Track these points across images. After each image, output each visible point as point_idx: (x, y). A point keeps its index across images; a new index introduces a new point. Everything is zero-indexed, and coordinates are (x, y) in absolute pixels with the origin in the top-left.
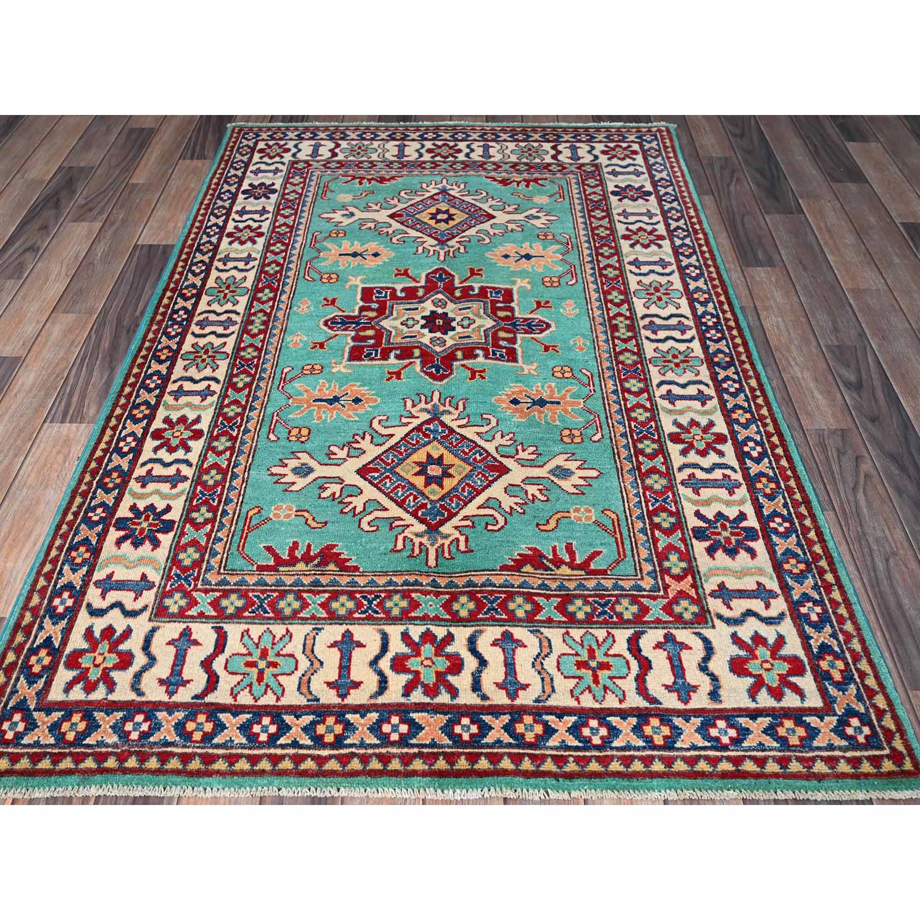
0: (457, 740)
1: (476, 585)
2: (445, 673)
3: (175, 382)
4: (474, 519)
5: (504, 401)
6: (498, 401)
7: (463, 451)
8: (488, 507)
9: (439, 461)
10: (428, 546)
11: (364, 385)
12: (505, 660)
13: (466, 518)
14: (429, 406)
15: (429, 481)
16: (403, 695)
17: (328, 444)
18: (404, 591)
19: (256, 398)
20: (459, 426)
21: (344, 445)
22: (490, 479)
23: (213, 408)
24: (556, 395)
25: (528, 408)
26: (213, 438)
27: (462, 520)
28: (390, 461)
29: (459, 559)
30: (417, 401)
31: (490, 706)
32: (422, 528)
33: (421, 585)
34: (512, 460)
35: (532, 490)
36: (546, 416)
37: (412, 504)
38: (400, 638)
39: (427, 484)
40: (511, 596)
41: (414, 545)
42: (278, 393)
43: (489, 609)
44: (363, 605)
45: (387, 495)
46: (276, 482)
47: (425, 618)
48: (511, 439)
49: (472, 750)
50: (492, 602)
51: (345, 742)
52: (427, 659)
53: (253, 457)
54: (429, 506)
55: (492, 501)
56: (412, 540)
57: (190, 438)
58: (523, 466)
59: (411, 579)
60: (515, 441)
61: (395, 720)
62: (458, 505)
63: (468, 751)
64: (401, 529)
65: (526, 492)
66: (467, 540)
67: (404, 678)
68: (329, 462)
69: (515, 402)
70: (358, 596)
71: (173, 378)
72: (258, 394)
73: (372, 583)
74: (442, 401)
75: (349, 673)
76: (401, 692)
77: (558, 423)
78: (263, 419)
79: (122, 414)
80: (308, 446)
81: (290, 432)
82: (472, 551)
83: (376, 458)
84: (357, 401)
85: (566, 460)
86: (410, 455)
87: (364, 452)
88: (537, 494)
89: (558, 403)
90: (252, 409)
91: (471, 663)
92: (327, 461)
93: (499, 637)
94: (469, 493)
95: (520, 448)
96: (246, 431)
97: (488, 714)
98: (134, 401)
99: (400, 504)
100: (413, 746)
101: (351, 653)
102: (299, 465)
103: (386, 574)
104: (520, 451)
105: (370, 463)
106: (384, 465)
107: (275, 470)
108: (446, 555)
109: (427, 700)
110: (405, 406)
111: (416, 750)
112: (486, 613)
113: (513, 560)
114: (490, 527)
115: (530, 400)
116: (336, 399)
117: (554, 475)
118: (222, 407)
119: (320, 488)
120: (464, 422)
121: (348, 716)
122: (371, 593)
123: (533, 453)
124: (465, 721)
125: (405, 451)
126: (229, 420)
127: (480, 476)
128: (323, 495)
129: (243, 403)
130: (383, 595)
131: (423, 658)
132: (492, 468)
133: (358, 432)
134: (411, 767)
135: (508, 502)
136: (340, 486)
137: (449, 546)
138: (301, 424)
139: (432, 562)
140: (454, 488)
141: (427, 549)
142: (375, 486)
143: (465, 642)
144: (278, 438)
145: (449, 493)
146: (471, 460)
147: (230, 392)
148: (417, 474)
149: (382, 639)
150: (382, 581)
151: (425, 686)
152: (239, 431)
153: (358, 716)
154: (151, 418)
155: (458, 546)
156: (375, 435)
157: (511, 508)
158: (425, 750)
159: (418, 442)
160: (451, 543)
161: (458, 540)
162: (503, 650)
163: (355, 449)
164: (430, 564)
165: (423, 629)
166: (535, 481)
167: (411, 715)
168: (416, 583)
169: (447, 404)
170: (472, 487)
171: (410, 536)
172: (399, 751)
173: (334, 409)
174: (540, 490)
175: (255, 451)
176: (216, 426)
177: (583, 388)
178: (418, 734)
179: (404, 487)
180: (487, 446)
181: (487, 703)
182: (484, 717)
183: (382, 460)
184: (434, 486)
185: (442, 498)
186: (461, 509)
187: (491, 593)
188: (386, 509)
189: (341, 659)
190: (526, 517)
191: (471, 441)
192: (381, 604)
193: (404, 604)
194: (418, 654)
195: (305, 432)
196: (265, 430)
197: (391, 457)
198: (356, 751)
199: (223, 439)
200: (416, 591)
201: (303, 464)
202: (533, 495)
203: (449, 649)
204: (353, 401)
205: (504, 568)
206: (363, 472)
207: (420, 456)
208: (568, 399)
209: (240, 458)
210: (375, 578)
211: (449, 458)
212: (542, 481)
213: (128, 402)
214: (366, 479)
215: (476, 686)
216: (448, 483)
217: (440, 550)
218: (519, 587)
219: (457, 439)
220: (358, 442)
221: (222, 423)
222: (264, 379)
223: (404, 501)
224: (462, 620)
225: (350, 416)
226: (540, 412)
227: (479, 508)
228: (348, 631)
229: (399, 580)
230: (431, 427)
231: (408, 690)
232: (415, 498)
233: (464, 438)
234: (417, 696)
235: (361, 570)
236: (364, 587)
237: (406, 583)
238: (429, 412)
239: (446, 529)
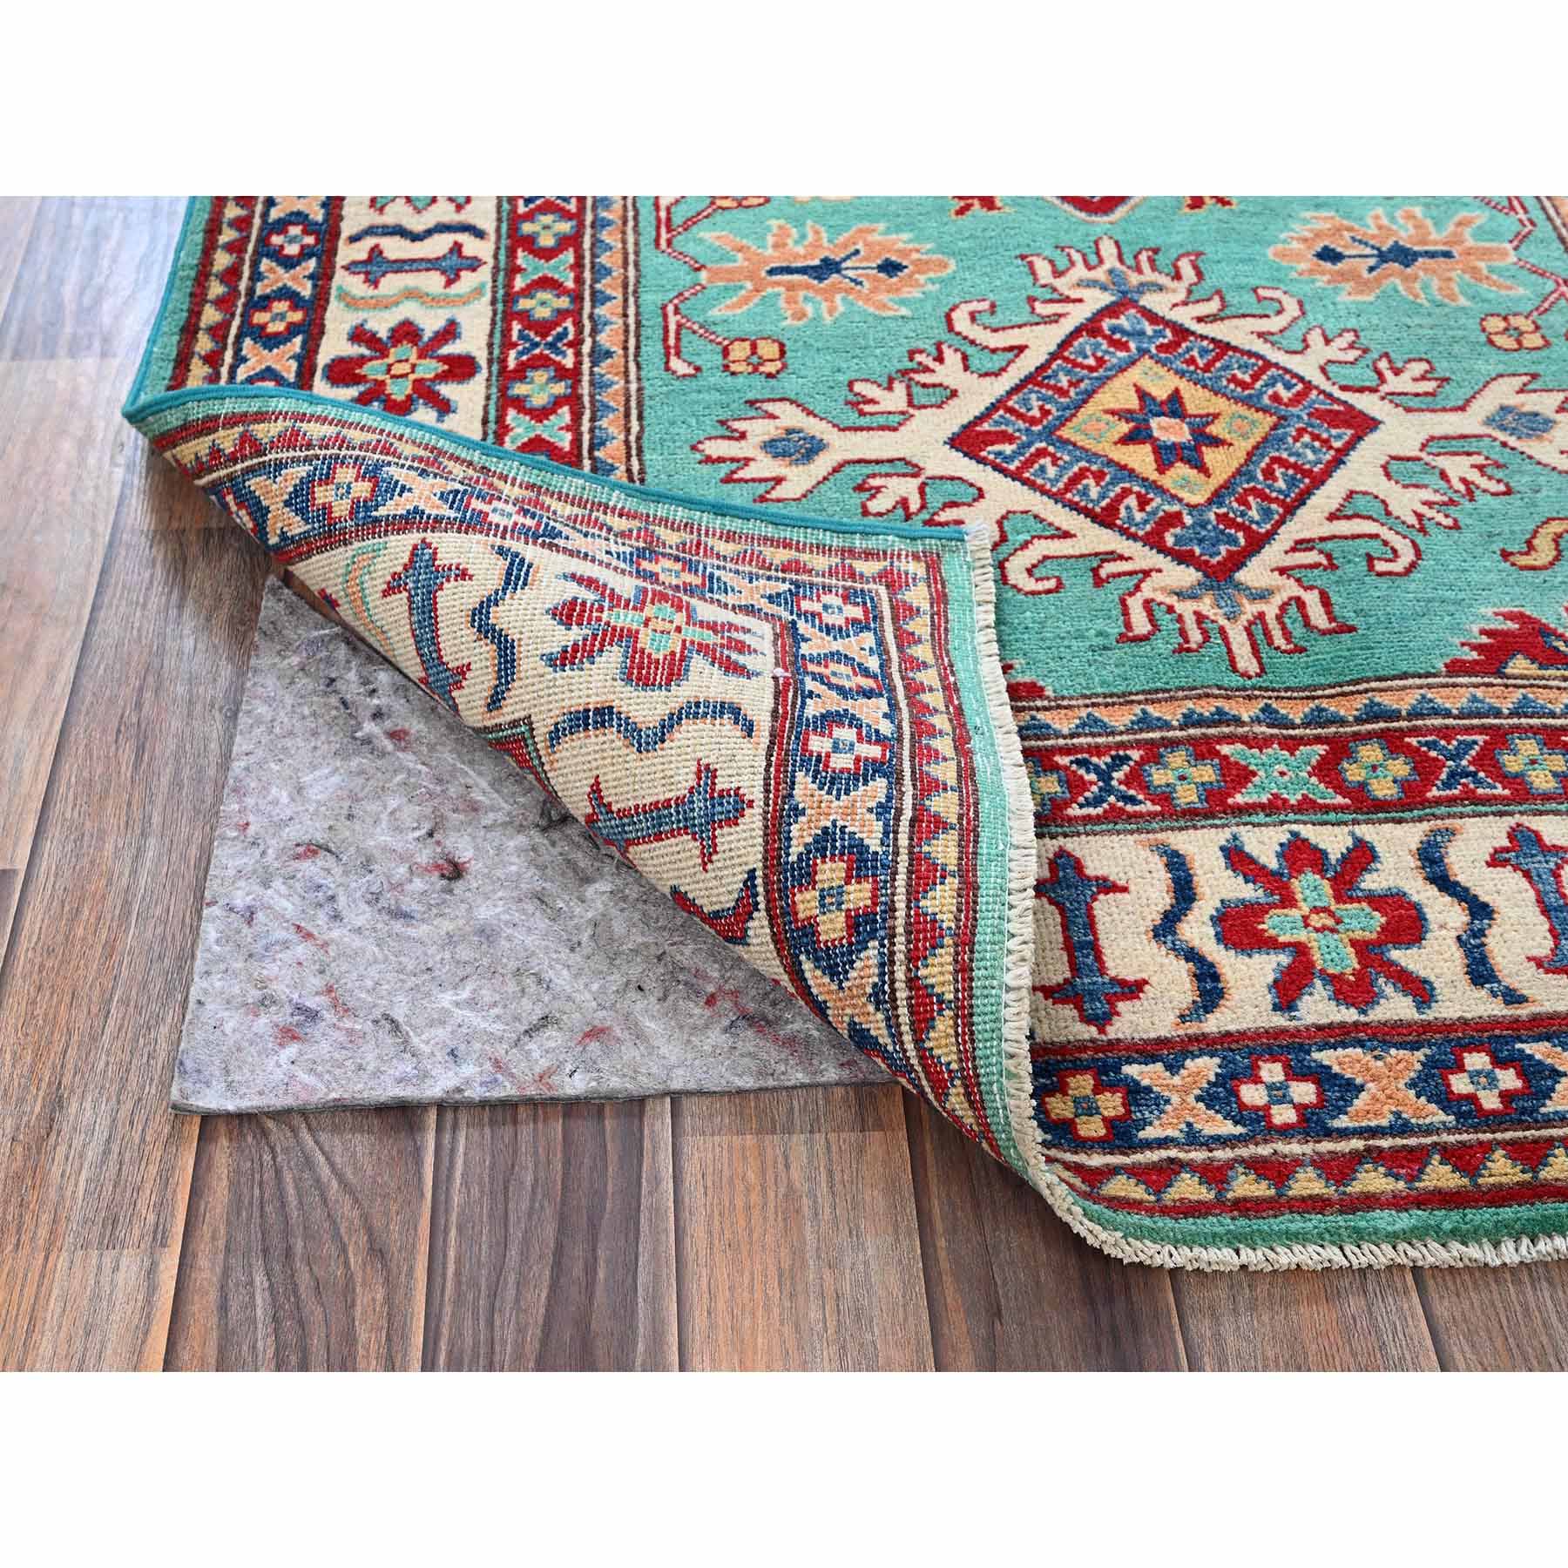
0: (1466, 1110)
1: (1394, 715)
2: (1379, 943)
3: (354, 239)
4: (1329, 546)
5: (1299, 257)
6: (1283, 255)
7: (1233, 379)
8: (1357, 516)
9: (1174, 406)
10: (1223, 622)
11: (898, 230)
12: (1540, 901)
13: (1301, 545)
14: (1100, 274)
15: (1166, 456)
16: (1276, 1008)
17: (843, 378)
18: (1191, 741)
19: (599, 272)
20: (1200, 320)
21: (891, 380)
22: (1338, 444)
23: (488, 296)
24: (1434, 236)
25: (1371, 269)
26: (506, 377)
27: (1294, 550)
28: (1036, 413)
29: (1323, 649)
30: (1062, 263)
31: (1536, 1020)
32: (1188, 576)
33: (1238, 721)
34: (1375, 397)
35: (1458, 468)
36: (1425, 287)
37: (1139, 516)
38: (1222, 862)
39: (1162, 467)
40: (1500, 738)
41: (1180, 619)
42: (662, 259)
43: (1452, 775)
44: (1083, 786)
45: (1057, 497)
46: (728, 480)
47: (1275, 807)
48: (1351, 346)
49: (1520, 1134)
50: (1456, 756)
51: (1142, 1134)
52: (1316, 910)
53: (640, 417)
54: (1188, 520)
55: (1358, 499)
56: (1170, 609)
57: (443, 377)
58: (1408, 410)
59: (1206, 709)
60: (1366, 351)
61: (1272, 1072)
62: (1267, 513)
63: (1509, 1135)
64: (1131, 583)
65: (1443, 475)
66: (1326, 601)
67: (1266, 966)
68: (863, 421)
69: (1330, 255)
70: (1064, 760)
71: (347, 229)
72: (604, 259)
73: (1091, 725)
74: (1130, 261)
75: (1098, 957)
76: (1269, 999)
77: (1463, 301)
78: (638, 324)
79: (226, 325)
80: (789, 385)
81: (726, 352)
82: (1352, 629)
83: (993, 408)
84: (890, 268)
85: (1521, 391)
86: (1089, 395)
87: (954, 394)
88: (1474, 476)
89: (1447, 255)
90: (598, 298)
91: (1445, 915)
92: (852, 418)
93: (1506, 843)
94: (1291, 482)
95: (1383, 365)
96: (599, 355)
97: (1538, 1039)
98: (251, 291)
99: (1106, 518)
100: (1344, 1134)
101: (1090, 909)
102: (780, 433)
103: (1125, 699)
104: (1388, 375)
105: (980, 419)
106: (1021, 424)
107: (715, 448)
108: (1279, 640)
109: (1350, 1015)
110: (1033, 273)
111: (1357, 1144)
112: (1447, 785)
113: (1474, 647)
114: (1381, 566)
115: (1368, 251)
116: (829, 267)
117: (1503, 428)
118: (510, 298)
119: (860, 488)
120: (1213, 307)
121: (1132, 1070)
122: (1098, 750)
123: (1423, 378)
124: (1477, 1061)
125: (1071, 384)
126: (543, 328)
127: (1306, 438)
128: (874, 506)
129: (570, 284)
130: (1136, 755)
131: (1306, 909)
132: (1333, 419)
133: (921, 345)
134: (1355, 1188)
135: (1405, 503)
136: (916, 482)
137: (1279, 618)
138: (749, 329)
139: (1246, 662)
140: (1238, 472)
141: (1222, 631)
142: (1016, 476)
143: (1413, 863)
144: (698, 369)
145: (1227, 486)
146: (1266, 400)
147: (522, 258)
148: (1126, 440)
149: (1170, 866)
150: (1120, 718)
151: (1334, 980)
152: (578, 354)
153: (1159, 1066)
154: (313, 331)
155: (1306, 618)
156: (970, 350)
157: (1420, 516)
158: (1385, 1143)
159: (1101, 361)
160: (1283, 608)
161: (1301, 604)
162: (1527, 874)
163: (924, 386)
164: (1241, 665)
165: (1281, 835)
166: (1456, 445)
167: (1316, 1055)
168: (1221, 718)
169: (1145, 266)
170: (1295, 466)
171: (1160, 597)
172: (1308, 1149)
173: (835, 289)
174: (1481, 468)
175: (640, 404)
176: (508, 344)
177: (1501, 216)
178: (1350, 1103)
179: (1099, 476)
180: (1293, 363)
181: (1524, 1012)
182: (1528, 1048)
183: (1011, 411)
184: (1181, 470)
185: (1216, 497)
186: (1281, 522)
187: (1447, 733)
188: (1066, 535)
189: (1065, 927)
190: (1467, 536)
191: (1250, 354)
192: (1135, 778)
193: (1207, 773)
194: (1288, 901)
195: (768, 350)
196: (652, 350)
197: (1035, 404)
198: (1182, 1155)
199: (540, 376)
200: (1230, 739)
201: (789, 431)
202: (1464, 481)
203: (1371, 882)
204: (881, 268)
205: (1457, 668)
206: (968, 441)
207: (1120, 394)
208: (1470, 242)
209: (604, 423)
210: (1097, 713)
211: (1197, 400)
212: (1473, 445)
213: (234, 293)
214: (982, 461)
215: (1480, 971)
216: (1221, 463)
217: (1258, 630)
218: (1514, 713)
219: (1203, 352)
220: (927, 370)
221: (522, 336)
222: (609, 223)
223: (1112, 510)
224: (1381, 806)
225: (884, 306)
226: (1406, 279)
227: (1332, 517)
228: (1062, 853)
229: (1171, 713)
230: (1123, 321)
231: (1287, 991)
232: (1143, 502)
233: (1223, 347)
234: (1317, 1007)
235: (1049, 692)
236: (1072, 736)
237: (1189, 721)
238: (1104, 288)
239: (1254, 573)
